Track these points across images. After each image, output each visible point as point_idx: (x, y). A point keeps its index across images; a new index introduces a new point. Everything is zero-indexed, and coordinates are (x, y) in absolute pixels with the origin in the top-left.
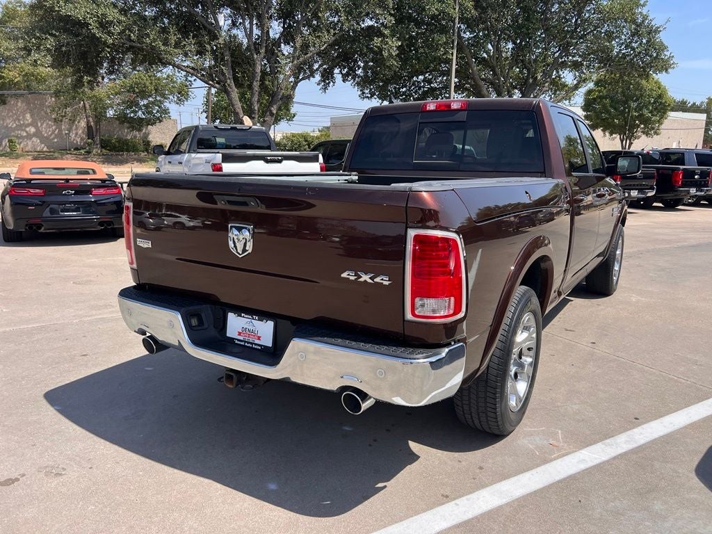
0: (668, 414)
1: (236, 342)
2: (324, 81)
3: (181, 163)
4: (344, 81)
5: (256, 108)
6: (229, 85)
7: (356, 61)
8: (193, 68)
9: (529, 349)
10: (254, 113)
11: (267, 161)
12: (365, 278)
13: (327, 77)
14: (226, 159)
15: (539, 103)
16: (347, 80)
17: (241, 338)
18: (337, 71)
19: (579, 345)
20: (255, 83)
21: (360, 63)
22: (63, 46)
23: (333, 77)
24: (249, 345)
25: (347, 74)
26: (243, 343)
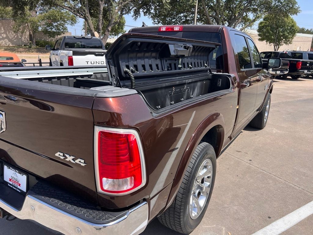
1: (9, 185)
2: (135, 15)
3: (57, 55)
4: (144, 15)
5: (101, 28)
6: (87, 16)
7: (150, 6)
8: (69, 7)
9: (208, 177)
10: (100, 30)
11: (96, 55)
12: (70, 158)
13: (137, 13)
14: (75, 53)
15: (223, 28)
16: (146, 15)
17: (11, 183)
18: (141, 10)
19: (243, 162)
20: (100, 16)
21: (152, 7)
23: (139, 13)
24: (15, 188)
25: (146, 12)
26: (12, 186)
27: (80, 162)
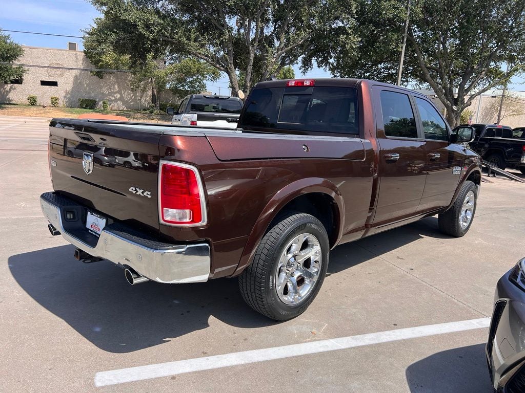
0: (424, 325)
1: (90, 231)
2: (304, 67)
3: (179, 120)
4: (319, 67)
5: (249, 85)
6: (230, 68)
7: (329, 53)
8: (206, 56)
9: (316, 262)
10: (247, 88)
11: (229, 121)
12: (140, 192)
13: (307, 64)
14: (200, 118)
15: (361, 83)
16: (321, 66)
17: (92, 229)
18: (313, 60)
19: (399, 269)
20: (249, 67)
21: (332, 54)
22: (121, 40)
23: (311, 64)
24: (94, 234)
25: (322, 62)
26: (92, 233)
27: (147, 194)
